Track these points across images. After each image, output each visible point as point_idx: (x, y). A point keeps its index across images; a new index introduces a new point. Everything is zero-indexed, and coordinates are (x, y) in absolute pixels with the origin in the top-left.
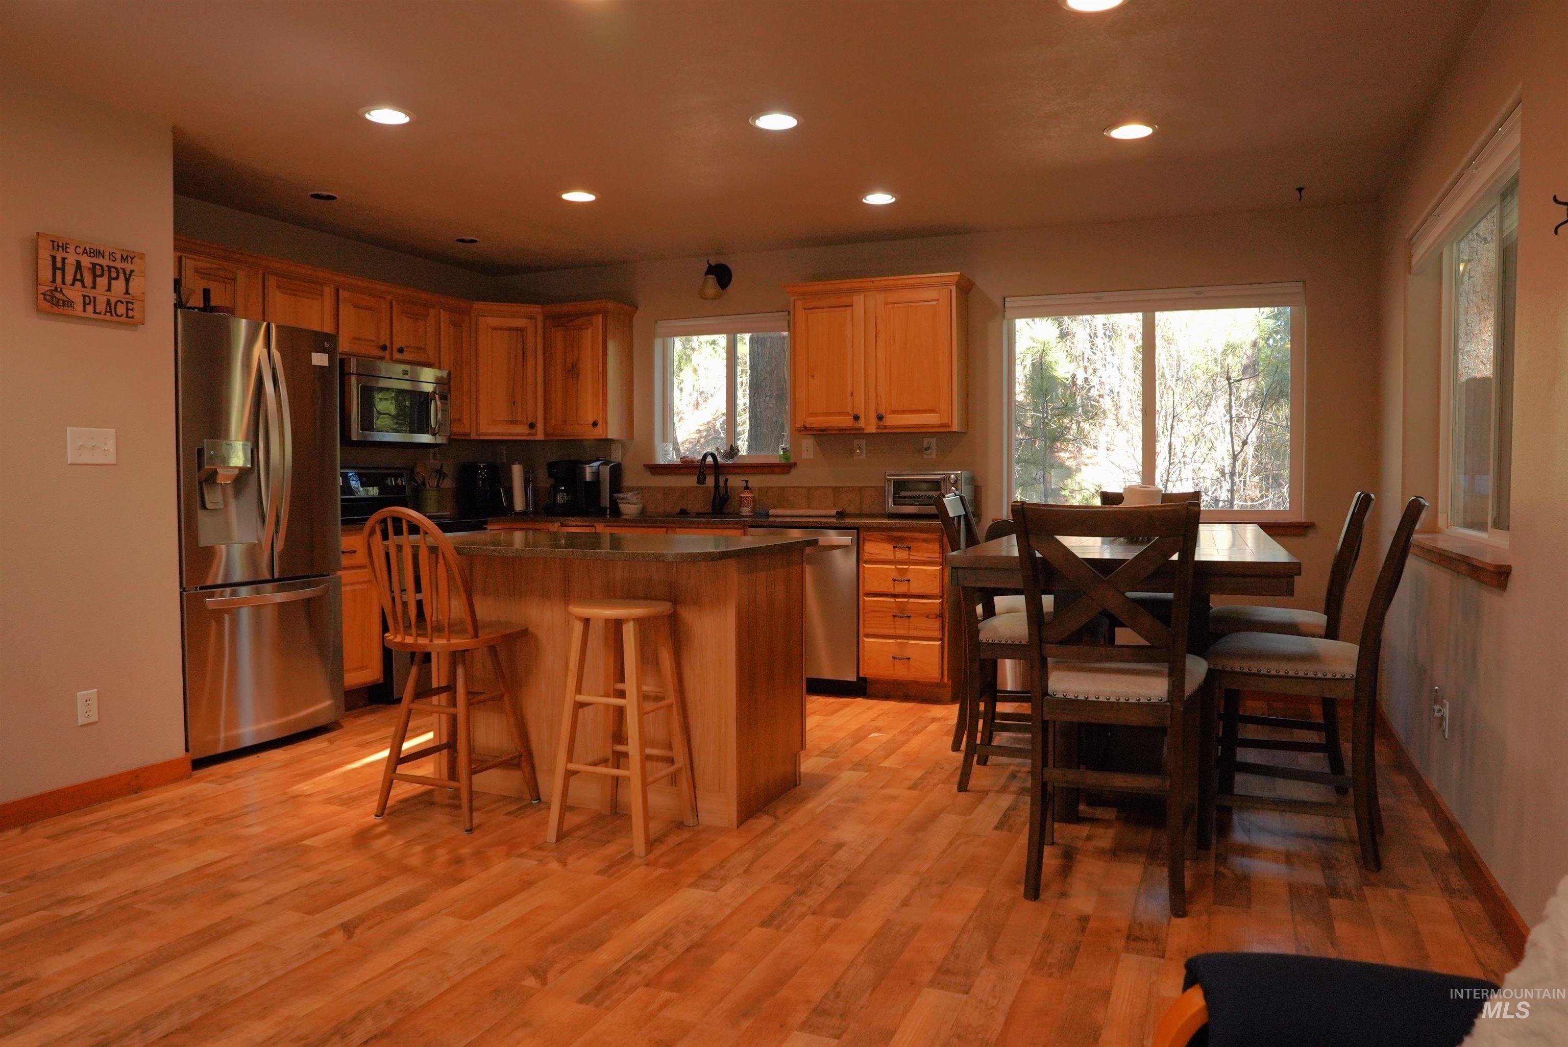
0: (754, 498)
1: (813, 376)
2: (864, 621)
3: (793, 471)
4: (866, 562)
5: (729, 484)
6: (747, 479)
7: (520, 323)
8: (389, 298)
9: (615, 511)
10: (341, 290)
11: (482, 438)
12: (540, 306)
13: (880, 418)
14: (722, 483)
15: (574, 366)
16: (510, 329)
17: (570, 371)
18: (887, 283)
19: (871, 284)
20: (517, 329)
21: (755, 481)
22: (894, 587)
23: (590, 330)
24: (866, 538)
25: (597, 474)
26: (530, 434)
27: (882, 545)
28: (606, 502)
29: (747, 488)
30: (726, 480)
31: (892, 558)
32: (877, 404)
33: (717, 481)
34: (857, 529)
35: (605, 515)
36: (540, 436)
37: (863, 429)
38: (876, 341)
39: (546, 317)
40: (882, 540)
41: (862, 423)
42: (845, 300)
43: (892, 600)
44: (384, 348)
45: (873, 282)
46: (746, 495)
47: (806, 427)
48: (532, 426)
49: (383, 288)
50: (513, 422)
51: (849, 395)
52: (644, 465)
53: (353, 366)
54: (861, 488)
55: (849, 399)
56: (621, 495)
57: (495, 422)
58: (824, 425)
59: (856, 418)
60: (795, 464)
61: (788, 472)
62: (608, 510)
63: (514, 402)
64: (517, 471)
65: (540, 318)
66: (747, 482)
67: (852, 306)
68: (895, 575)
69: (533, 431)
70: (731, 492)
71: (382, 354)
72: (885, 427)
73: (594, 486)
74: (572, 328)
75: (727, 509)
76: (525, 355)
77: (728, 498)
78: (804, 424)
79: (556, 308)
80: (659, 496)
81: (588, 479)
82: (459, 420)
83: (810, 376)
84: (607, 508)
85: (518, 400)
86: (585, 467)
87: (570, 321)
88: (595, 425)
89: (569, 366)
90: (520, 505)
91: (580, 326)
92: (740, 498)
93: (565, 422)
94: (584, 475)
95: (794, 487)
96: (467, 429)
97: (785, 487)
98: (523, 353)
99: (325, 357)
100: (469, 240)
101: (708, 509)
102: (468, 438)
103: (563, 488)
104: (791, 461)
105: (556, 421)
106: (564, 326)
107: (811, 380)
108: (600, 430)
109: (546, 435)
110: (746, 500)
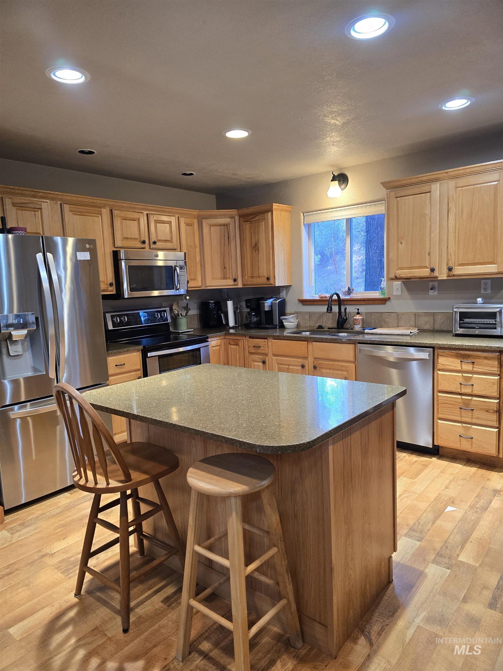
0: (363, 320)
1: (401, 243)
2: (438, 409)
3: (388, 303)
4: (439, 370)
7: (226, 221)
8: (146, 213)
9: (282, 326)
10: (113, 210)
11: (208, 288)
13: (450, 269)
14: (343, 310)
15: (256, 244)
16: (220, 225)
17: (254, 248)
18: (458, 172)
19: (446, 175)
20: (224, 225)
21: (363, 309)
22: (461, 388)
23: (263, 223)
24: (440, 354)
25: (271, 306)
26: (235, 285)
27: (452, 359)
28: (276, 321)
29: (358, 313)
30: (346, 309)
31: (459, 368)
32: (448, 260)
33: (340, 309)
34: (433, 348)
35: (277, 328)
36: (240, 286)
37: (437, 277)
38: (448, 216)
39: (240, 216)
40: (451, 356)
41: (436, 274)
42: (426, 188)
43: (459, 397)
44: (144, 242)
45: (447, 173)
46: (358, 317)
47: (396, 277)
48: (235, 280)
49: (141, 207)
50: (225, 278)
51: (427, 254)
52: (298, 300)
53: (122, 256)
54: (434, 313)
55: (427, 257)
56: (285, 317)
57: (214, 278)
58: (409, 275)
59: (433, 270)
60: (389, 298)
61: (385, 304)
63: (225, 267)
64: (230, 304)
65: (237, 218)
66: (358, 309)
67: (430, 192)
68: (461, 380)
69: (236, 283)
70: (349, 316)
71: (143, 246)
72: (454, 276)
73: (270, 313)
74: (254, 222)
75: (347, 326)
76: (229, 239)
77: (347, 319)
78: (395, 275)
79: (245, 211)
80: (307, 317)
81: (267, 309)
82: (194, 279)
83: (399, 243)
84: (277, 325)
85: (227, 266)
86: (265, 302)
87: (254, 218)
88: (268, 279)
89: (253, 244)
90: (232, 323)
91: (258, 220)
92: (355, 319)
93: (252, 277)
94: (264, 306)
95: (389, 312)
96: (200, 284)
97: (383, 312)
98: (229, 238)
99: (87, 254)
100: (189, 174)
101: (335, 325)
102: (200, 288)
103: (254, 314)
104: (386, 296)
105: (248, 277)
106: (250, 221)
107: (400, 245)
108: (272, 281)
109: (243, 285)
110: (359, 320)
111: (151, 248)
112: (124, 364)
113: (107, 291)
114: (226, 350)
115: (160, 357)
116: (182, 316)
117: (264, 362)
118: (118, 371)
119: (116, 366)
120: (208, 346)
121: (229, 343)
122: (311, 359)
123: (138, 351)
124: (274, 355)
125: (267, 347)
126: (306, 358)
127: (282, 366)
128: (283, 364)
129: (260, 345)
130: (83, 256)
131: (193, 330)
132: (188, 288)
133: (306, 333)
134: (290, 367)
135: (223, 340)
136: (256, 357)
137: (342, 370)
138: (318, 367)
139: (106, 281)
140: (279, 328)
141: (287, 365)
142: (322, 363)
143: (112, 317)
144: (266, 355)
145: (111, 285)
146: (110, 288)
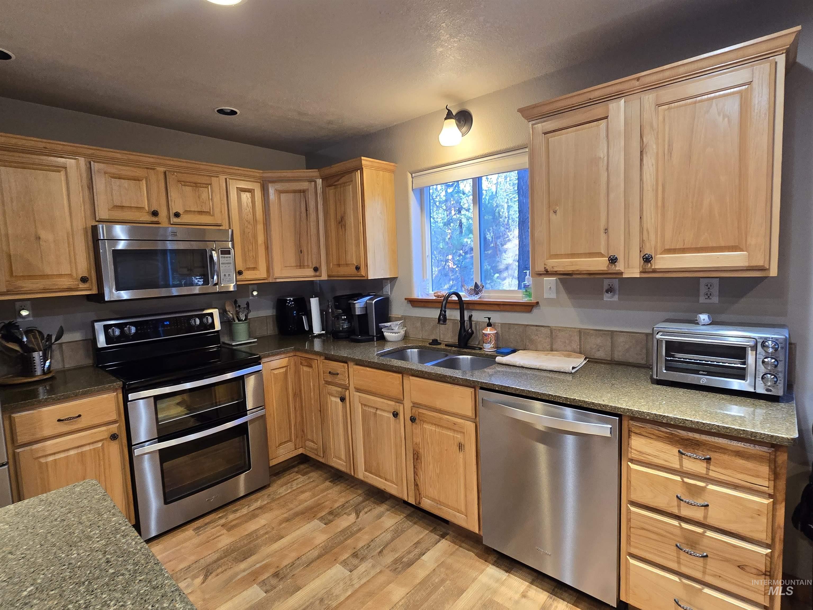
0: (497, 335)
1: (555, 212)
2: (629, 537)
3: (535, 311)
4: (632, 460)
5: (474, 318)
6: (489, 317)
7: (304, 185)
8: (162, 169)
9: (382, 338)
10: (92, 163)
11: (278, 280)
12: (317, 170)
13: (647, 259)
14: (466, 318)
15: (342, 218)
16: (295, 192)
17: (340, 223)
18: (660, 76)
19: (637, 83)
20: (300, 191)
21: (497, 317)
22: (679, 506)
23: (351, 186)
24: (633, 429)
25: (366, 307)
26: (316, 276)
27: (660, 445)
28: (373, 331)
29: (489, 325)
30: (470, 317)
31: (676, 466)
32: (642, 242)
33: (462, 316)
34: (619, 416)
35: (373, 341)
36: (324, 277)
37: (622, 273)
38: (641, 160)
39: (324, 179)
40: (659, 438)
41: (620, 267)
42: (598, 111)
43: (675, 523)
44: (155, 214)
45: (638, 79)
46: (488, 331)
47: (547, 271)
48: (316, 269)
49: (152, 160)
50: (301, 266)
51: (602, 231)
52: (406, 299)
54: (612, 333)
55: (603, 237)
56: (386, 324)
57: (285, 267)
58: (570, 269)
59: (613, 260)
60: (537, 303)
61: (530, 311)
62: (375, 338)
63: (301, 251)
64: (314, 303)
65: (319, 181)
66: (489, 319)
67: (606, 118)
68: (680, 492)
69: (318, 274)
70: (476, 327)
71: (155, 219)
72: (654, 271)
73: (364, 317)
74: (339, 186)
75: (473, 343)
76: (308, 212)
77: (473, 333)
78: (545, 268)
79: (328, 171)
80: (419, 324)
81: (358, 312)
82: (254, 269)
83: (552, 212)
84: (374, 336)
85: (305, 249)
86: (355, 302)
87: (338, 180)
88: (358, 268)
89: (339, 218)
90: (317, 329)
91: (345, 183)
92: (484, 333)
93: (339, 265)
94: (355, 308)
95: (537, 326)
96: (264, 275)
97: (527, 325)
98: (306, 210)
100: (229, 111)
101: (455, 340)
102: (266, 281)
103: (345, 317)
104: (532, 300)
105: (333, 265)
106: (334, 185)
107: (553, 216)
108: (363, 272)
109: (329, 276)
110: (490, 336)
111: (172, 223)
112: (80, 416)
113: (76, 290)
114: (297, 372)
115: (157, 397)
116: (239, 320)
117: (343, 399)
118: (64, 428)
119: (59, 420)
120: (261, 370)
121: (301, 363)
122: (408, 404)
123: (115, 390)
124: (358, 390)
125: (347, 375)
126: (400, 401)
127: (366, 409)
128: (369, 406)
129: (339, 372)
131: (256, 340)
133: (412, 350)
134: (379, 412)
135: (292, 359)
136: (334, 389)
137: (454, 431)
138: (417, 419)
139: (74, 274)
140: (376, 341)
141: (373, 407)
142: (423, 414)
143: (106, 328)
144: (346, 388)
145: (84, 280)
146: (82, 286)
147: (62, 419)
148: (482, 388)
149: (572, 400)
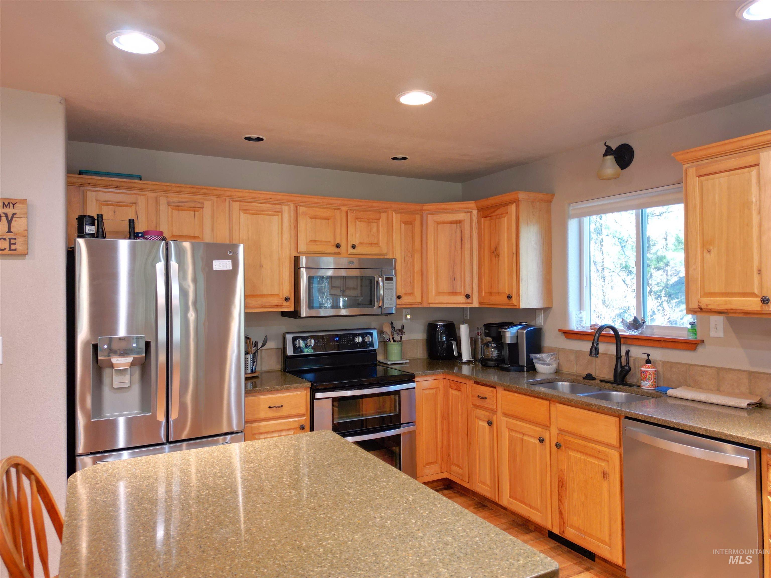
0: (657, 372)
1: (709, 251)
3: (700, 349)
5: (632, 354)
6: (648, 353)
7: (460, 216)
8: (344, 209)
9: (532, 368)
10: (298, 207)
11: (431, 305)
12: (474, 202)
14: (623, 353)
15: (496, 248)
16: (451, 222)
17: (493, 253)
20: (456, 222)
21: (656, 354)
23: (506, 218)
25: (516, 337)
26: (468, 303)
28: (523, 361)
29: (648, 362)
30: (628, 353)
33: (618, 350)
34: (757, 448)
35: (523, 371)
36: (475, 304)
39: (480, 210)
42: (748, 160)
44: (338, 246)
46: (649, 369)
47: (701, 309)
48: (468, 296)
49: (338, 202)
50: (454, 293)
51: (755, 272)
52: (560, 330)
53: (303, 262)
55: (757, 278)
56: (538, 356)
57: (439, 293)
59: (765, 301)
60: (702, 341)
61: (694, 349)
62: (525, 368)
63: (454, 278)
64: (464, 329)
65: (475, 212)
66: (648, 355)
67: (758, 165)
69: (469, 300)
70: (634, 364)
71: (337, 250)
73: (514, 347)
74: (494, 217)
75: (630, 379)
76: (463, 241)
77: (630, 369)
78: (699, 305)
79: (484, 203)
80: (573, 358)
81: (508, 340)
82: (410, 294)
83: (705, 251)
84: (524, 366)
85: (458, 277)
86: (506, 330)
87: (494, 212)
88: (509, 297)
89: (493, 248)
90: (466, 355)
91: (500, 214)
92: (641, 370)
93: (491, 293)
94: (505, 336)
95: (702, 366)
96: (419, 300)
97: (691, 365)
98: (461, 240)
99: (228, 263)
100: (401, 158)
101: (610, 376)
102: (420, 306)
103: (495, 345)
104: (699, 338)
105: (485, 293)
106: (489, 216)
107: (707, 256)
108: (514, 301)
109: (480, 303)
110: (648, 373)
111: (349, 253)
112: (282, 406)
113: (281, 306)
114: (446, 396)
115: (334, 399)
116: (394, 341)
117: (490, 424)
118: (271, 414)
119: (270, 407)
120: (414, 388)
121: (450, 387)
122: (554, 431)
123: (305, 388)
124: (506, 415)
125: (495, 400)
126: (547, 427)
127: (513, 434)
128: (516, 431)
129: (487, 396)
130: (221, 266)
131: (408, 361)
132: (396, 305)
133: (564, 383)
134: (525, 438)
135: (442, 382)
136: (481, 413)
137: (599, 458)
138: (563, 445)
139: (281, 295)
140: (527, 371)
141: (520, 433)
142: (569, 441)
143: (294, 339)
144: (494, 412)
145: (287, 299)
146: (286, 304)
147: (271, 406)
148: (627, 418)
149: (711, 432)
